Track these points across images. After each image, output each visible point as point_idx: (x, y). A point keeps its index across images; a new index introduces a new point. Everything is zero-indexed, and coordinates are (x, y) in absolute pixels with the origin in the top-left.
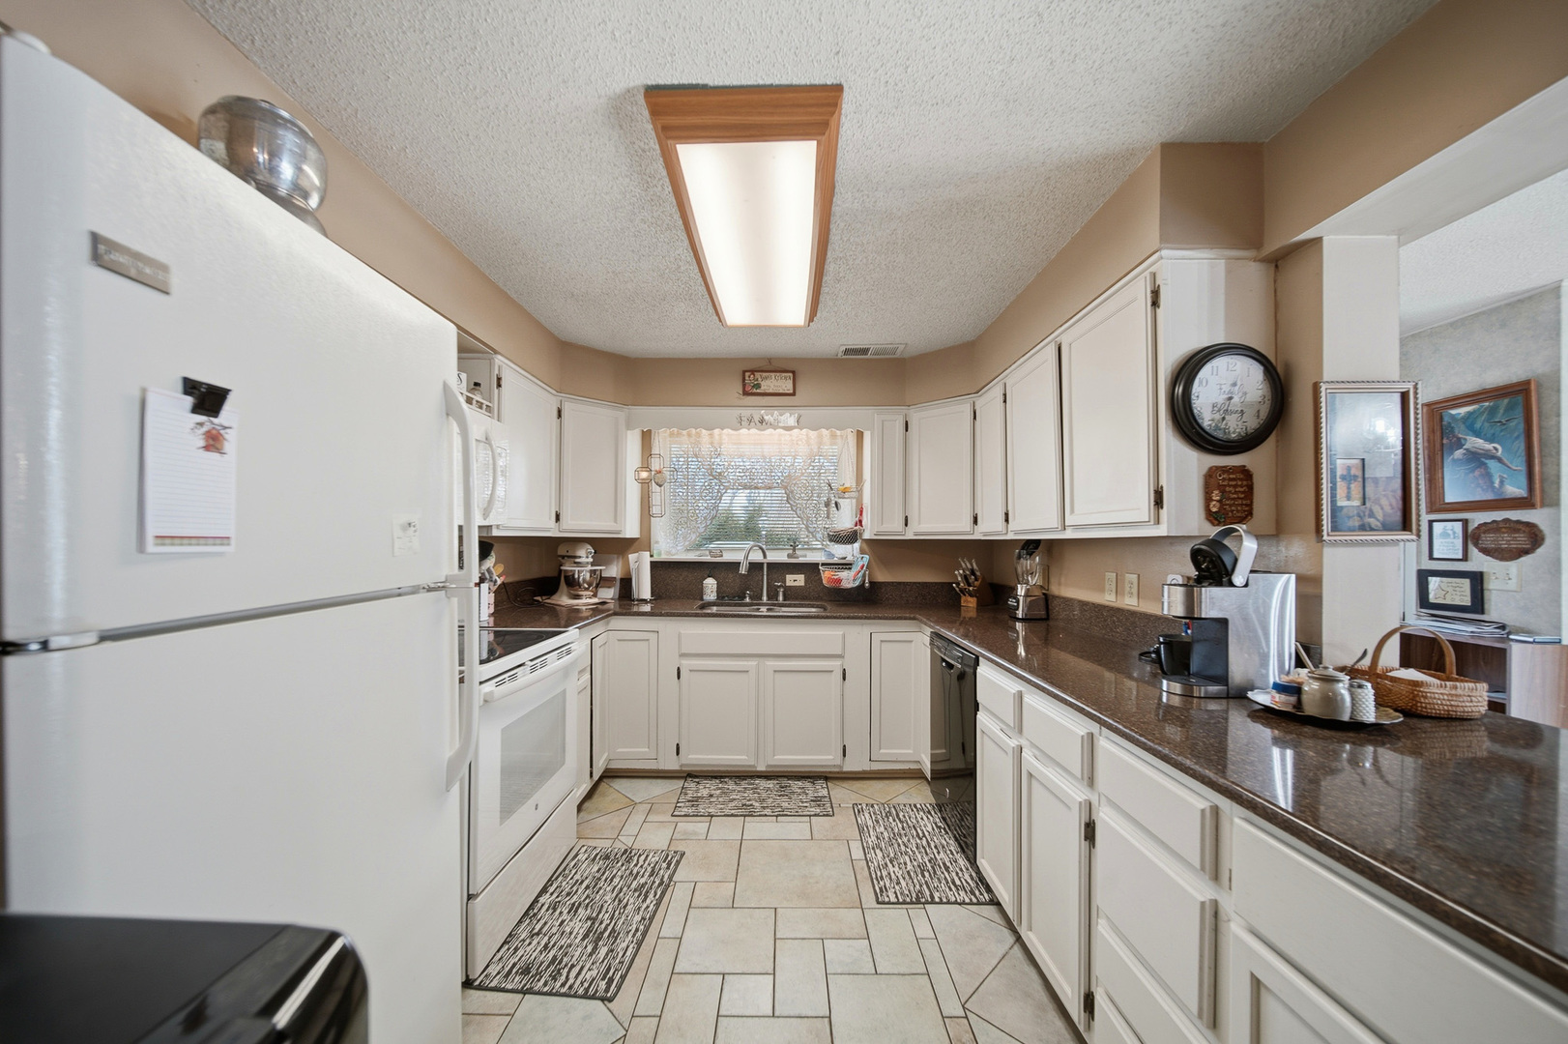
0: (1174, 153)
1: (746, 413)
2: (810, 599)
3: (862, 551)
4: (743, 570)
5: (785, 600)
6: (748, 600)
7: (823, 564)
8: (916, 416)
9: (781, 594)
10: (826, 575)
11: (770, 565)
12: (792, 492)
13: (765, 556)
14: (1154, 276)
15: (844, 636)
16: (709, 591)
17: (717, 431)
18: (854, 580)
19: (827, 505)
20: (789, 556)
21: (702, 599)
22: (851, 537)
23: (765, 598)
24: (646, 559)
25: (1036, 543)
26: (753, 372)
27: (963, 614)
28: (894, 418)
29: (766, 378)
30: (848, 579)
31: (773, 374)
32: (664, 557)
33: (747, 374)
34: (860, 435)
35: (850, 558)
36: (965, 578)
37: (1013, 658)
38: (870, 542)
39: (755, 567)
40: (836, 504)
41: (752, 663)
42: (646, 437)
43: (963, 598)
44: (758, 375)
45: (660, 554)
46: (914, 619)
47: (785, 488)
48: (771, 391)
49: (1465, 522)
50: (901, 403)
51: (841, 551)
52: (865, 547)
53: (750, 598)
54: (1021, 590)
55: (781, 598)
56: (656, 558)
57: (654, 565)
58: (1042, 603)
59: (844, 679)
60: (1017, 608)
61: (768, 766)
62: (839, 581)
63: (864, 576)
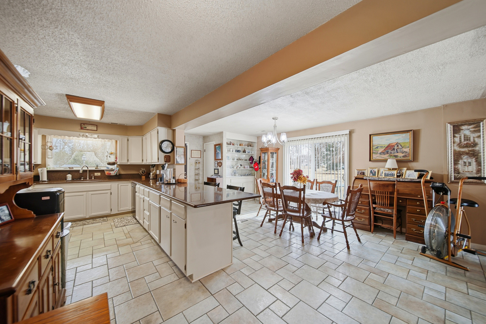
0: (159, 114)
1: (81, 134)
2: (102, 178)
3: (117, 167)
4: (81, 172)
5: (94, 179)
6: (82, 179)
7: (106, 170)
8: (131, 138)
9: (93, 177)
10: (106, 173)
11: (89, 171)
12: (96, 153)
13: (88, 169)
14: (158, 129)
15: (111, 185)
16: (69, 178)
17: (71, 137)
18: (115, 173)
19: (107, 156)
20: (96, 168)
21: (66, 180)
22: (113, 164)
23: (88, 179)
24: (45, 170)
25: (155, 165)
26: (84, 124)
27: (142, 180)
28: (125, 138)
29: (88, 126)
30: (113, 173)
31: (90, 125)
32: (51, 169)
33: (82, 125)
34: (116, 141)
35: (113, 169)
36: (142, 172)
37: (150, 186)
38: (119, 165)
39: (85, 171)
40: (109, 156)
41: (85, 193)
42: (44, 137)
43: (142, 176)
44: (86, 125)
45: (50, 168)
46: (129, 180)
47: (94, 152)
48: (90, 129)
49: (217, 162)
50: (126, 135)
51: (111, 167)
52: (118, 166)
53: (83, 179)
54: (151, 174)
55: (93, 179)
56: (48, 169)
57: (48, 172)
58: (155, 176)
59: (111, 194)
60: (150, 177)
61: (89, 216)
62: (110, 174)
63: (117, 172)
